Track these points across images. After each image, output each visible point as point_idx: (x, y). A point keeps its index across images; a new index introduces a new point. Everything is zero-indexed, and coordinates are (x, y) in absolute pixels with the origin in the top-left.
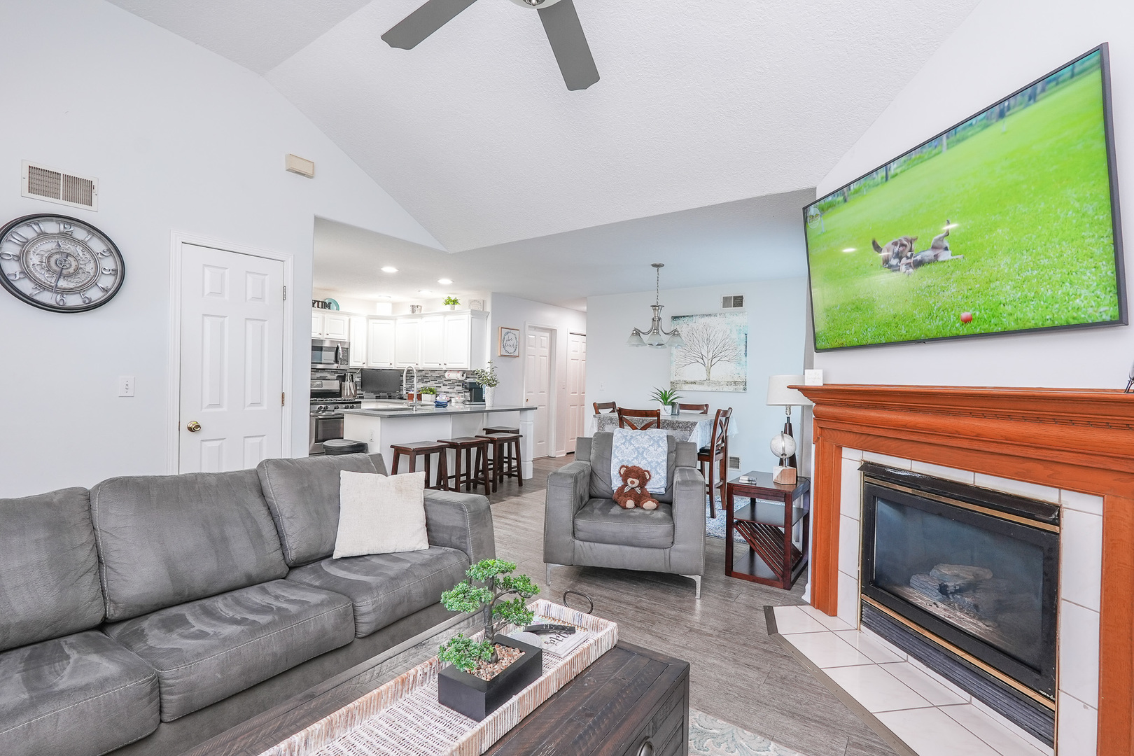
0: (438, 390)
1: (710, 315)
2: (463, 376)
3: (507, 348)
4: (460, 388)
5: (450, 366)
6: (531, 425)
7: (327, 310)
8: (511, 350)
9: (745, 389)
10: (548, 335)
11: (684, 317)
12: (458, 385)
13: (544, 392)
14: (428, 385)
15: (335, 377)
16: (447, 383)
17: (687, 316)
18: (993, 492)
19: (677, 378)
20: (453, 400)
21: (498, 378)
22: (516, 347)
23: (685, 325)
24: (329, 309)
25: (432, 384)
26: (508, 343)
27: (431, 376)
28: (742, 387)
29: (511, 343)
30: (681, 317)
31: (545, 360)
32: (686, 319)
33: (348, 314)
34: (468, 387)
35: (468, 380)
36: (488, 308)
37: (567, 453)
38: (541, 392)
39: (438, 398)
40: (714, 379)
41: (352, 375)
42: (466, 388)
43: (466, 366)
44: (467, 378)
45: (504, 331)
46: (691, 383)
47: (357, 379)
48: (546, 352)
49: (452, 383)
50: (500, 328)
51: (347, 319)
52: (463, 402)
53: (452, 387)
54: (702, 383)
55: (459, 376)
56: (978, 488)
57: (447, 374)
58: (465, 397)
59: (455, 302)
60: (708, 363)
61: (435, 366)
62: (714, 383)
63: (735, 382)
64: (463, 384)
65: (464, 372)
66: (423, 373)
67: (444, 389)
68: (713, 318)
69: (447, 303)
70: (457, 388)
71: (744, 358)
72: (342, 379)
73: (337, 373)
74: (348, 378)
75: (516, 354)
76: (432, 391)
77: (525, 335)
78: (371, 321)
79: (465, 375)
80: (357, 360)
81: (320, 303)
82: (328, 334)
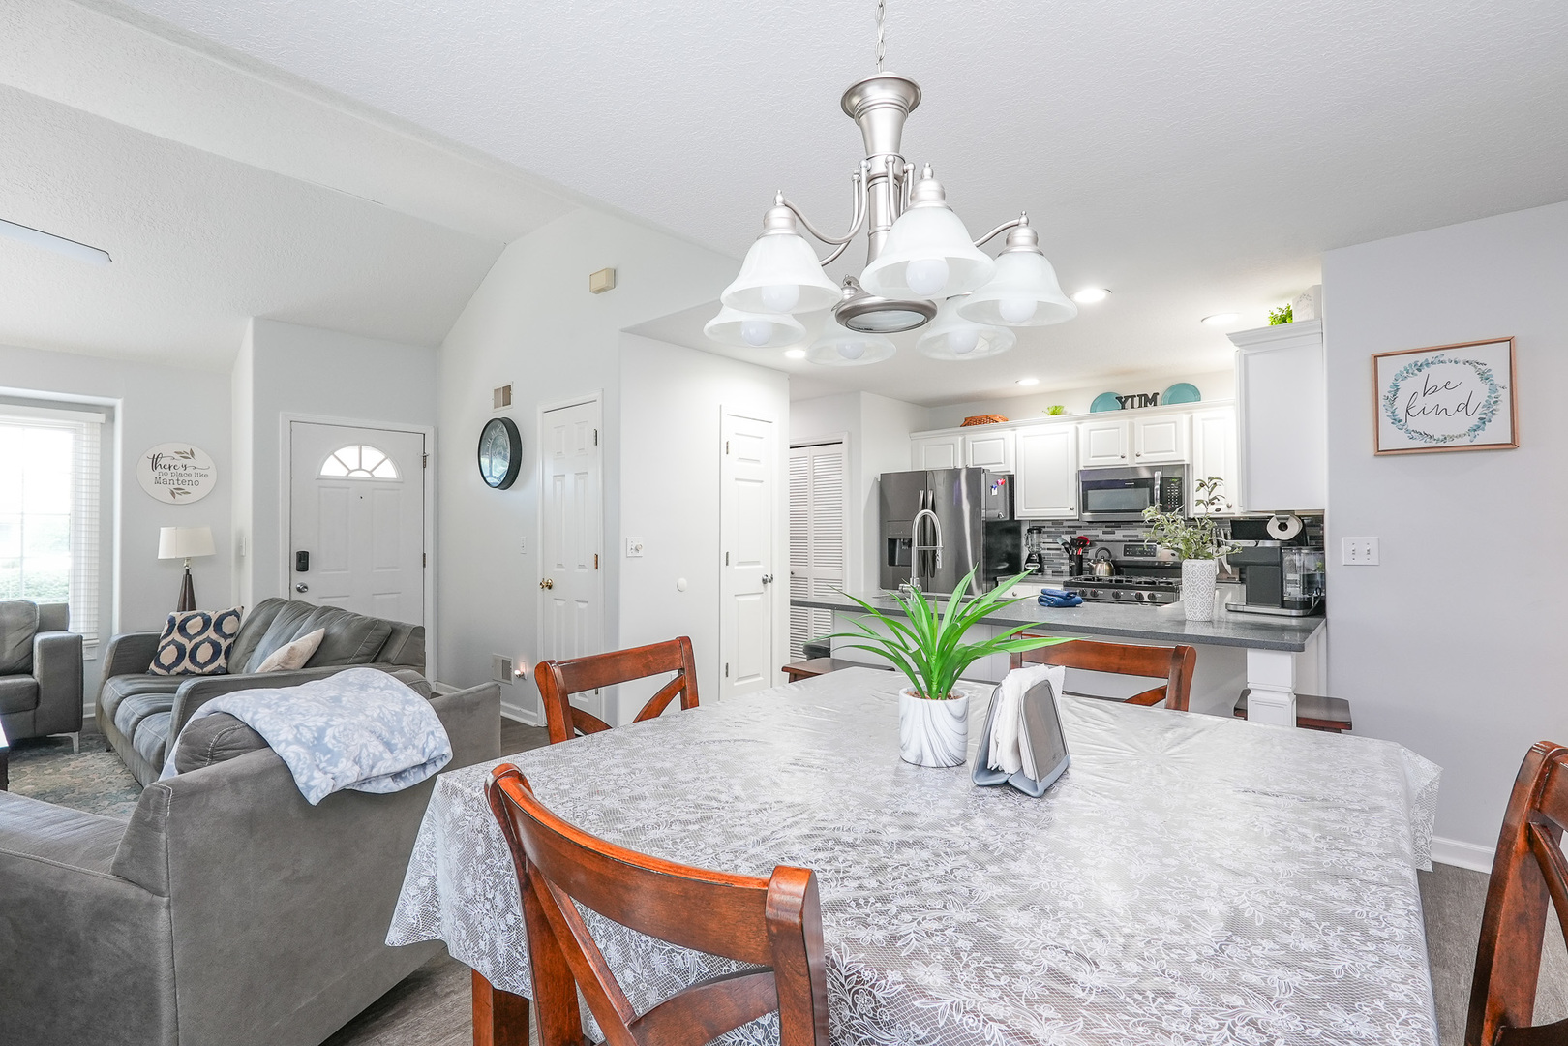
3: (1421, 421)
8: (1448, 426)
24: (1154, 404)
26: (1427, 402)
45: (1398, 364)
81: (1137, 400)
82: (1138, 456)
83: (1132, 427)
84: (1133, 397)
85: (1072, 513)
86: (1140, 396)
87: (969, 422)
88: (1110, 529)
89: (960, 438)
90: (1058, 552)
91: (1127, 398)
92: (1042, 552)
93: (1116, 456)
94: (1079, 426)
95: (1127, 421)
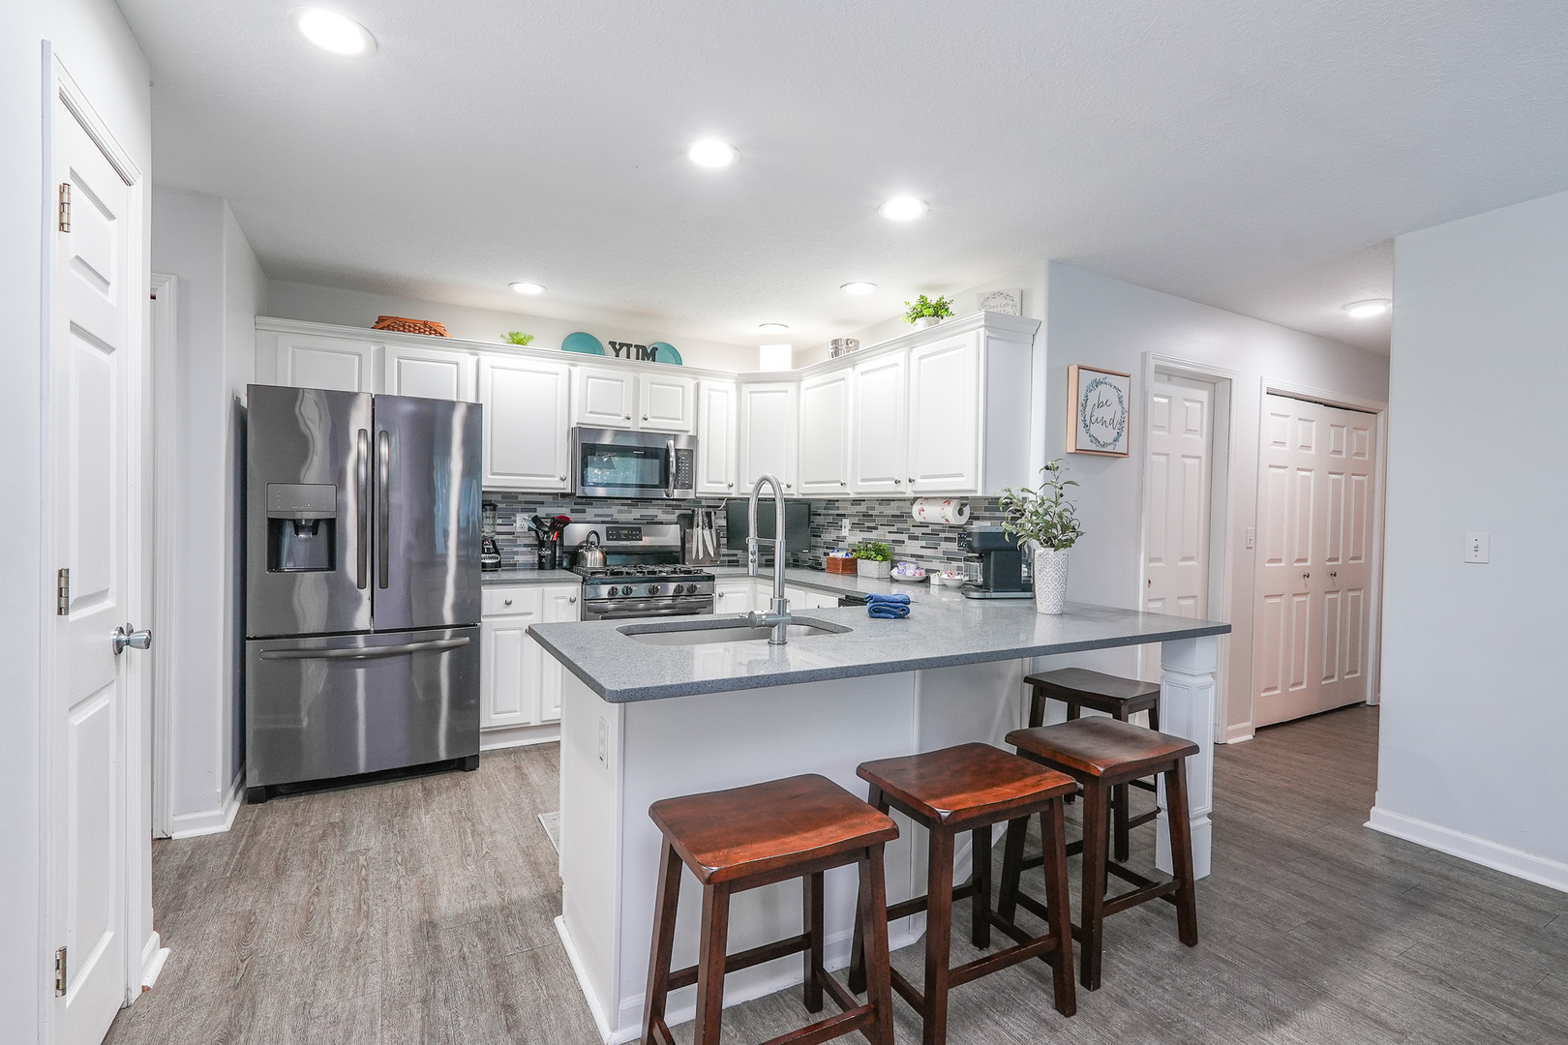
0: (898, 549)
2: (960, 512)
3: (1096, 429)
4: (954, 546)
5: (923, 485)
6: (1207, 687)
7: (648, 363)
8: (1105, 434)
10: (1203, 395)
12: (947, 539)
13: (1191, 559)
14: (873, 535)
15: (674, 517)
16: (918, 532)
20: (934, 579)
21: (1080, 519)
22: (1121, 426)
24: (654, 360)
25: (882, 535)
26: (1099, 413)
27: (881, 515)
29: (1105, 413)
31: (1197, 469)
33: (695, 373)
34: (976, 544)
35: (977, 527)
36: (1038, 310)
37: (1258, 730)
38: (1185, 559)
39: (895, 570)
41: (709, 515)
42: (971, 549)
43: (970, 481)
44: (973, 518)
45: (1088, 377)
47: (720, 521)
48: (1199, 443)
49: (933, 533)
50: (1073, 370)
51: (691, 383)
52: (963, 588)
53: (931, 543)
55: (948, 514)
57: (916, 508)
58: (968, 571)
59: (939, 310)
61: (886, 488)
64: (963, 535)
65: (963, 502)
66: (862, 508)
67: (913, 547)
69: (918, 315)
70: (945, 546)
72: (687, 521)
73: (678, 507)
74: (700, 519)
75: (1121, 447)
76: (881, 553)
77: (1145, 394)
78: (746, 388)
79: (967, 510)
80: (714, 478)
81: (633, 351)
82: (645, 419)
83: (637, 383)
84: (629, 346)
85: (561, 485)
86: (636, 346)
87: (385, 323)
88: (580, 507)
89: (373, 348)
90: (510, 537)
91: (622, 345)
92: (497, 537)
93: (619, 415)
94: (572, 368)
95: (632, 374)
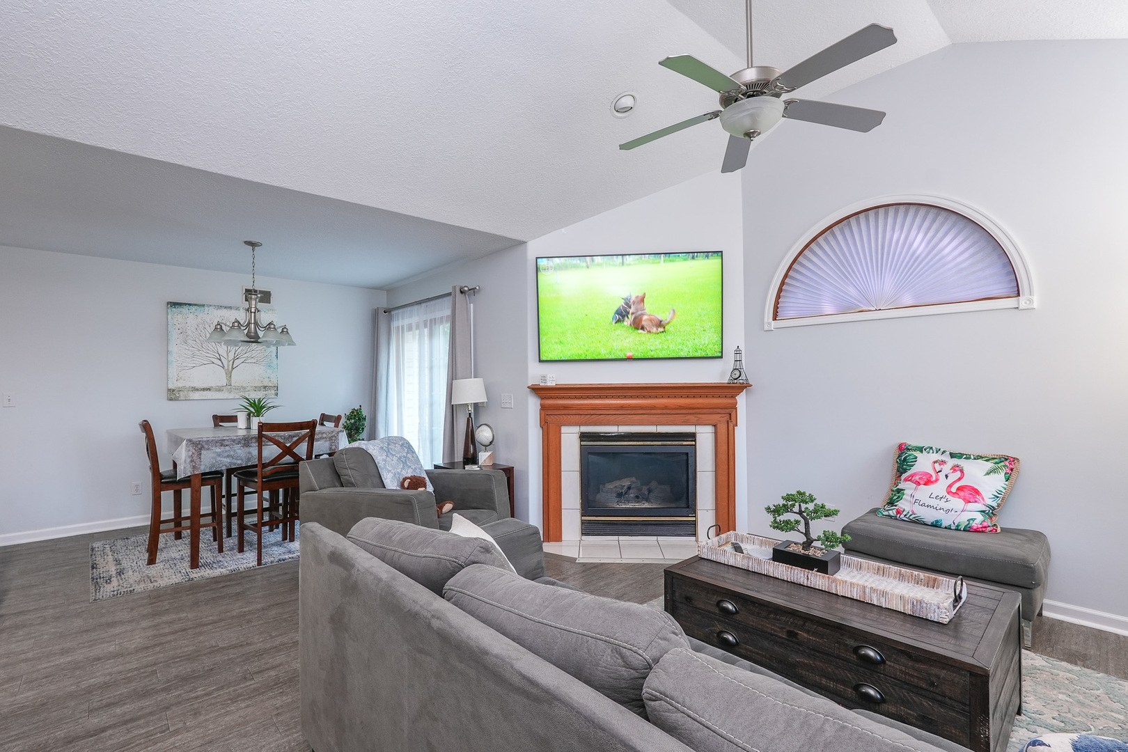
1: (231, 308)
9: (277, 394)
11: (190, 305)
17: (195, 305)
18: (667, 433)
19: (180, 384)
23: (191, 316)
28: (273, 392)
30: (186, 304)
32: (194, 308)
40: (237, 385)
46: (204, 389)
54: (219, 389)
56: (659, 433)
60: (228, 366)
62: (237, 388)
63: (265, 387)
68: (233, 311)
71: (275, 361)
